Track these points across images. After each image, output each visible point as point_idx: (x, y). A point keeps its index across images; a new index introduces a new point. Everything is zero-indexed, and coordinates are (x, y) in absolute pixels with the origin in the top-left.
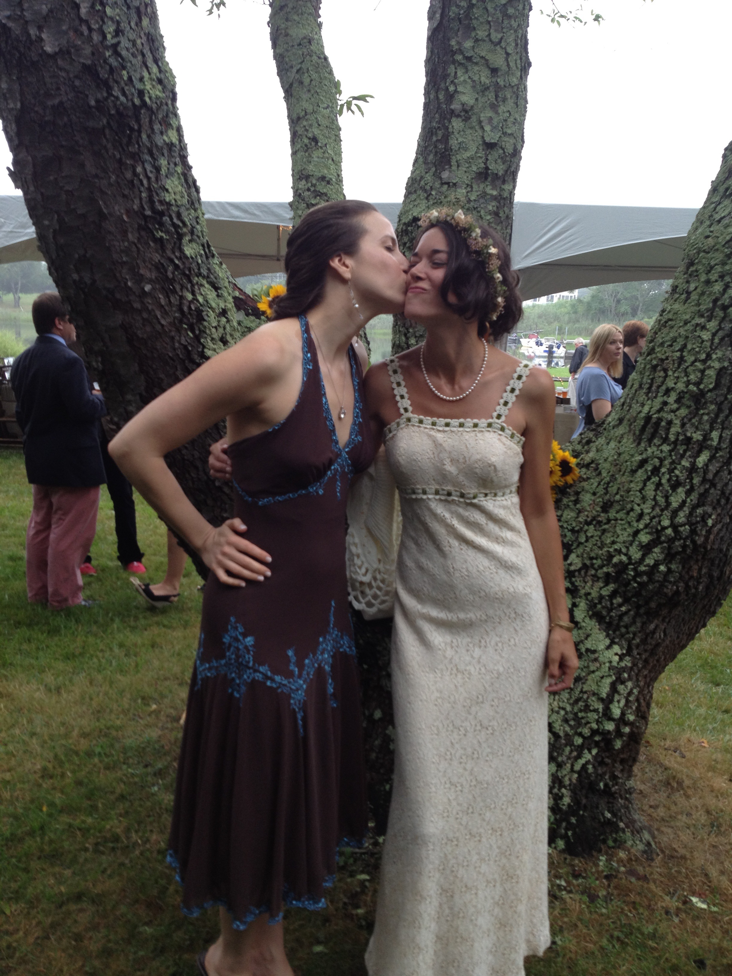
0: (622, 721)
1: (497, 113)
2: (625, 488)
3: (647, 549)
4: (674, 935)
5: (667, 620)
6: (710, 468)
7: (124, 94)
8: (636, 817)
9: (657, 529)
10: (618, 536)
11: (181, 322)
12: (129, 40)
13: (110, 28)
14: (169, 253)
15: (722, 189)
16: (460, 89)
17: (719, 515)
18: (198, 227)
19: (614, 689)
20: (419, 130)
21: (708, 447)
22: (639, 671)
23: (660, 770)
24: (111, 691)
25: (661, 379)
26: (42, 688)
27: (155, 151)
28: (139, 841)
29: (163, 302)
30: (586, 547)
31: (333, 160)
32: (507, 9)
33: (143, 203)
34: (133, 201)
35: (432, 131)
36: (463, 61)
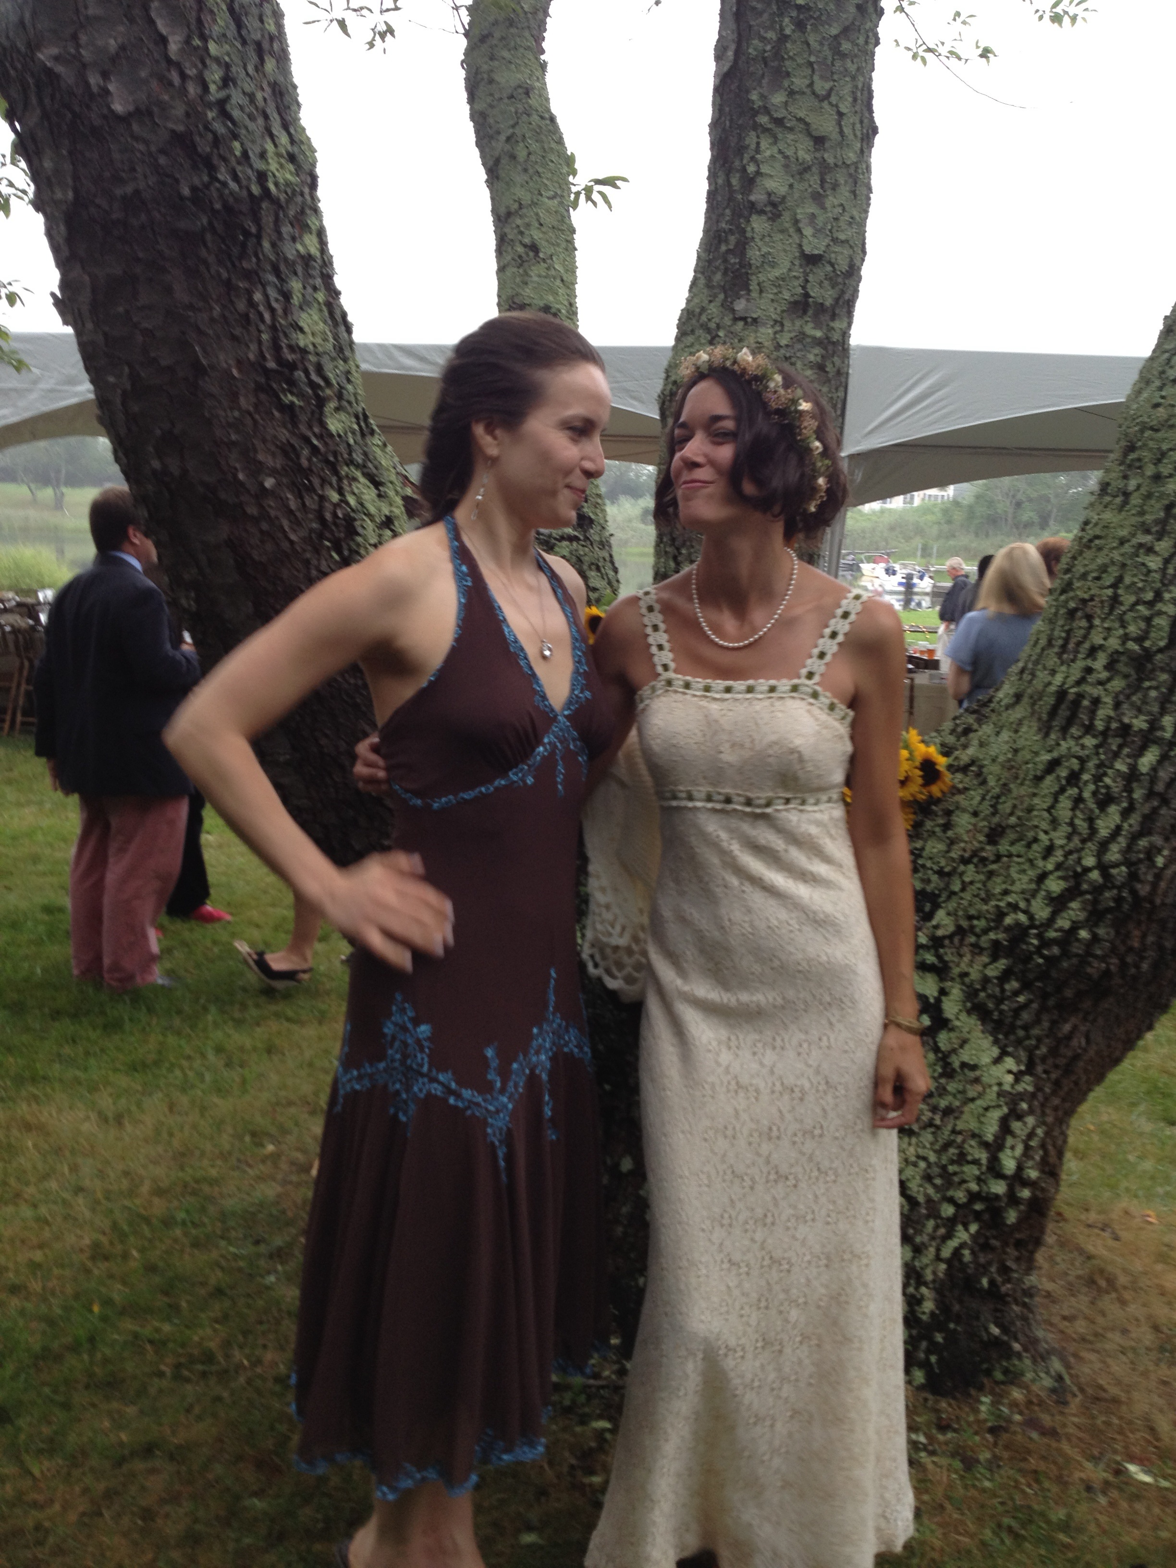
0: (1018, 1179)
1: (823, 208)
2: (1025, 805)
3: (1059, 903)
4: (1098, 1525)
5: (1091, 1017)
6: (1161, 774)
7: (236, 178)
8: (1040, 1334)
9: (1075, 872)
10: (1013, 883)
11: (321, 536)
12: (244, 93)
13: (215, 75)
14: (303, 428)
16: (764, 169)
18: (350, 387)
19: (1005, 1128)
20: (700, 234)
21: (1158, 741)
22: (1046, 1099)
23: (1079, 1259)
24: (202, 1122)
25: (1082, 632)
26: (93, 1116)
27: (283, 267)
28: (246, 1362)
29: (293, 504)
30: (962, 898)
31: (562, 280)
32: (840, 44)
33: (264, 349)
34: (248, 347)
35: (720, 236)
36: (769, 126)
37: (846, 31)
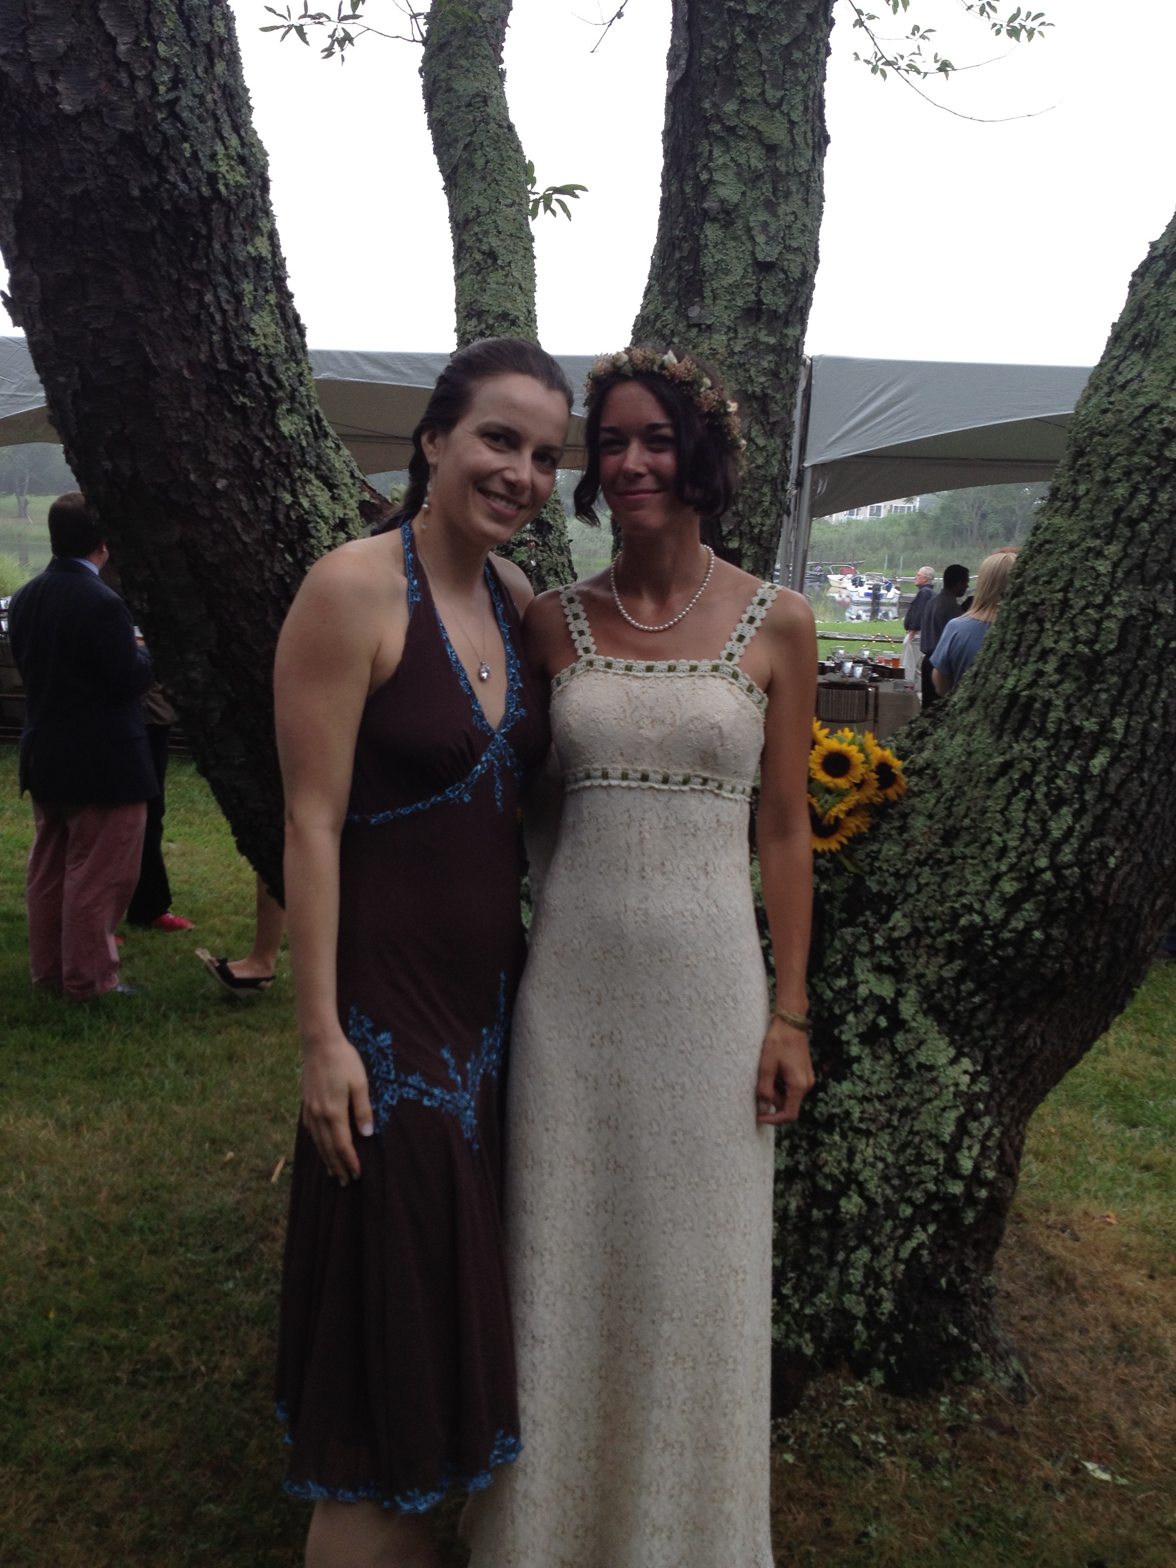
0: (975, 1179)
1: (775, 215)
2: (979, 807)
3: (1013, 904)
4: (1057, 1523)
5: (1046, 1018)
6: (1112, 775)
7: (186, 180)
8: (999, 1334)
9: (1028, 873)
10: (968, 884)
11: (274, 539)
12: (194, 96)
13: (164, 77)
14: (255, 429)
15: (1128, 336)
16: (717, 177)
17: (1126, 850)
18: (302, 389)
19: (962, 1128)
20: (654, 241)
21: (1109, 743)
22: (1003, 1099)
23: (1039, 1260)
24: (161, 1129)
25: (1034, 635)
26: (51, 1123)
27: (233, 269)
28: (203, 1368)
29: (245, 506)
30: (918, 900)
31: (520, 287)
32: (791, 54)
33: (215, 351)
34: (199, 347)
35: (674, 243)
36: (722, 134)
37: (797, 41)
